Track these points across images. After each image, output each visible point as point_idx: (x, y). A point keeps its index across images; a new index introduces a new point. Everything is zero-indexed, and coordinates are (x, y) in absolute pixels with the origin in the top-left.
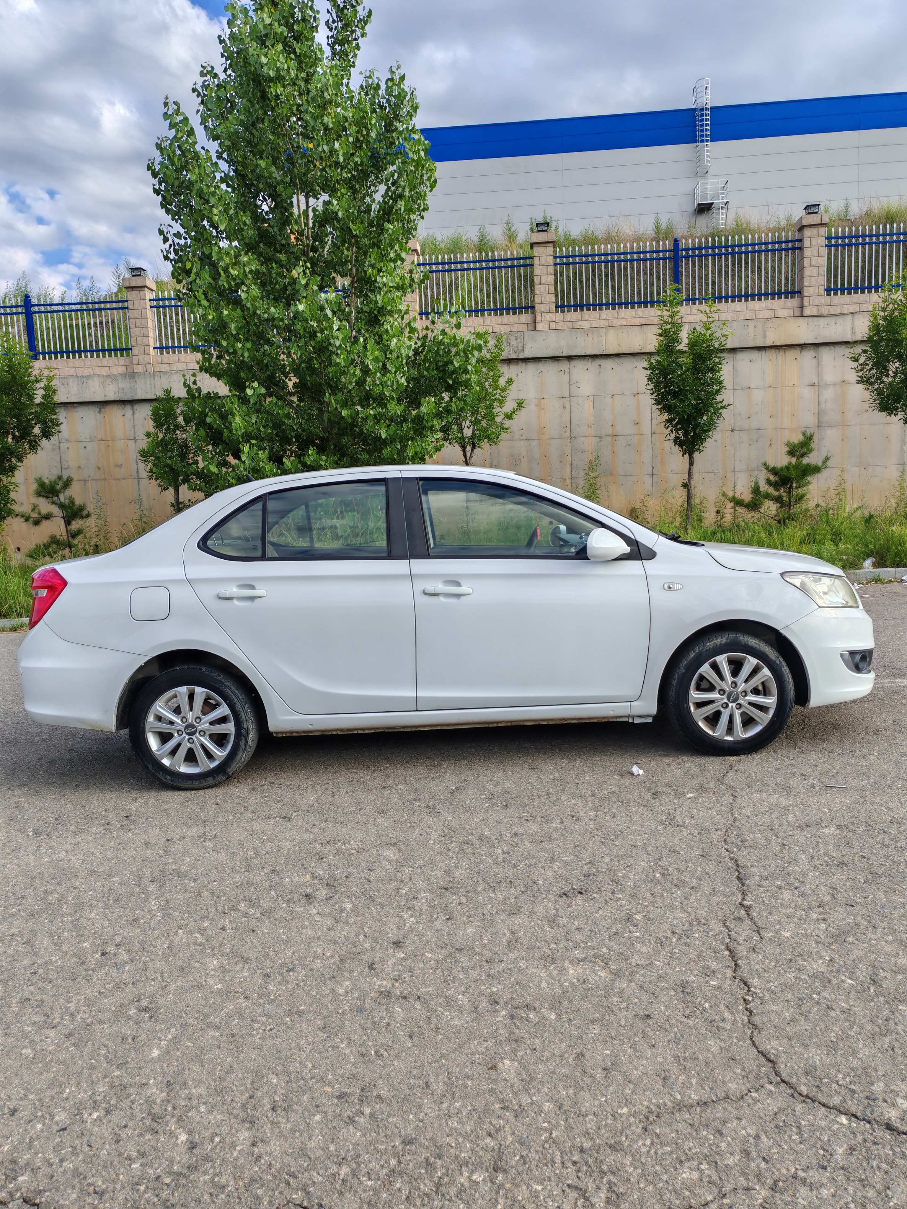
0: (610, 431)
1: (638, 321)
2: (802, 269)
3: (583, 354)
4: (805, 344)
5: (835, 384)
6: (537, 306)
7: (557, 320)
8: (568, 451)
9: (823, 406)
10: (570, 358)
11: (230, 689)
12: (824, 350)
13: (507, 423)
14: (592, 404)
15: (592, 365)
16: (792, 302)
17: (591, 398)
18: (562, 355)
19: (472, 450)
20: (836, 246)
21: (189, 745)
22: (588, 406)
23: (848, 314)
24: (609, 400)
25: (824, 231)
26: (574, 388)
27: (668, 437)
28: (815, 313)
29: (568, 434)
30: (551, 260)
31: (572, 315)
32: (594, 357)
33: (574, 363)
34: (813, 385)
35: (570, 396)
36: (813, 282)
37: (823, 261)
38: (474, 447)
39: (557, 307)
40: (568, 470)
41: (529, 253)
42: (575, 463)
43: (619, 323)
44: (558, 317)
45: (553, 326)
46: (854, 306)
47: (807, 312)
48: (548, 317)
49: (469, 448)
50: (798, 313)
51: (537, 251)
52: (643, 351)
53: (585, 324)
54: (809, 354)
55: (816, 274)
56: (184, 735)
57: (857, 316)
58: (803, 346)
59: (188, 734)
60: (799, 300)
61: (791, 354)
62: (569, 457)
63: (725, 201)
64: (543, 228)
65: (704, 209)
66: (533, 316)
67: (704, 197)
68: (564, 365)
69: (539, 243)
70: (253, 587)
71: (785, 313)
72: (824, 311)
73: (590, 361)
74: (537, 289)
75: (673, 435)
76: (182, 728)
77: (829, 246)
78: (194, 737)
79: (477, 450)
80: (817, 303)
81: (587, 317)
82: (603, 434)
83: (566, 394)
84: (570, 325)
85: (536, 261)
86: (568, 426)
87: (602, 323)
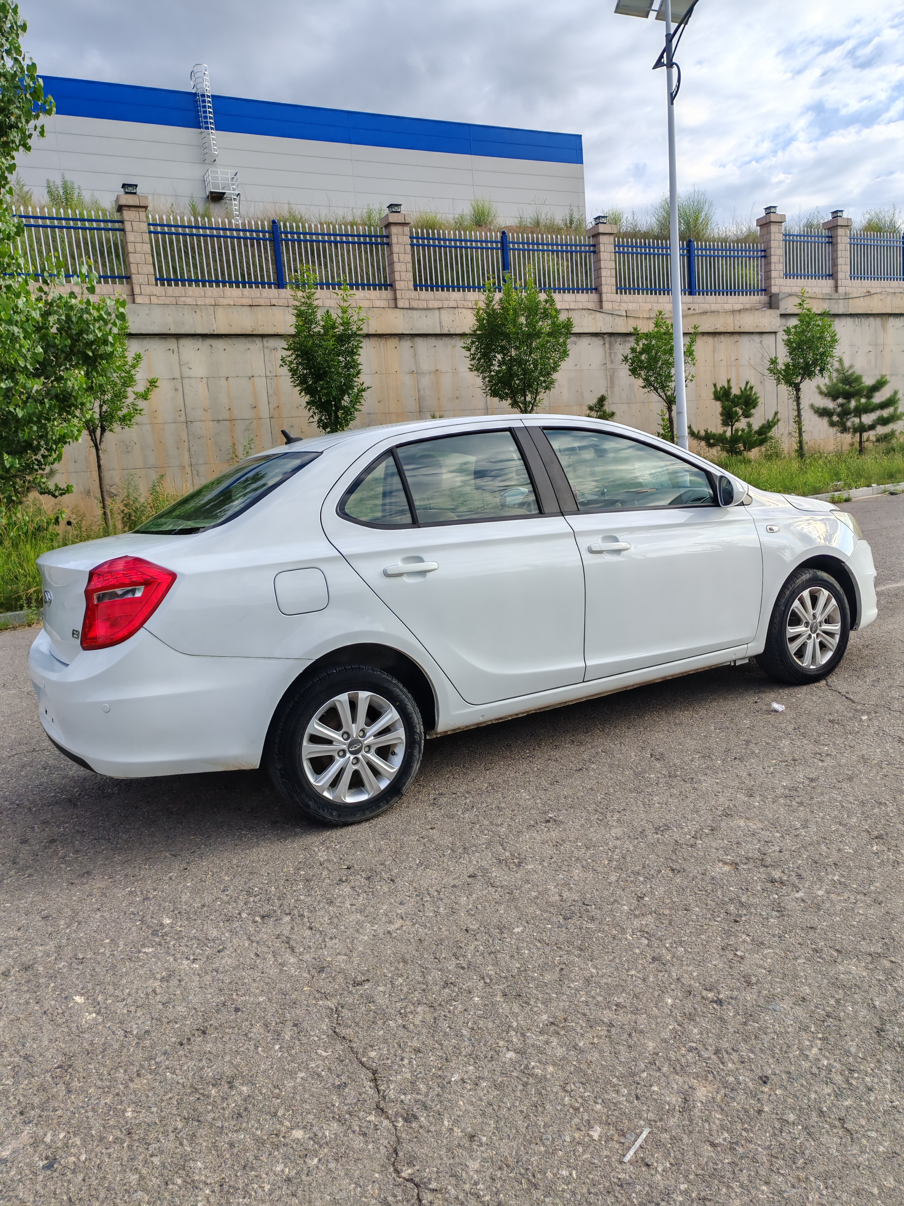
0: (227, 416)
1: (245, 301)
2: (392, 264)
3: (193, 332)
4: (403, 334)
5: (430, 373)
6: (134, 276)
7: (158, 294)
8: (185, 437)
9: (422, 392)
10: (178, 336)
11: (399, 688)
12: (419, 341)
13: (141, 404)
14: (206, 386)
15: (203, 345)
16: (386, 294)
17: (205, 380)
18: (169, 332)
19: (102, 434)
20: (418, 245)
21: (355, 767)
22: (201, 388)
23: (435, 309)
24: (223, 382)
25: (407, 229)
26: (185, 369)
27: (312, 420)
28: (407, 306)
29: (183, 419)
30: (144, 227)
31: (173, 290)
32: (204, 336)
33: (183, 342)
34: (413, 372)
35: (182, 378)
36: (403, 277)
37: (409, 258)
38: (103, 430)
39: (156, 280)
40: (186, 456)
41: (116, 216)
42: (193, 449)
43: (225, 302)
44: (159, 290)
45: (154, 300)
46: (438, 302)
47: (400, 304)
48: (147, 290)
49: (98, 432)
50: (392, 305)
51: (127, 215)
52: (255, 333)
53: (189, 301)
54: (406, 344)
55: (404, 269)
56: (348, 755)
57: (442, 311)
58: (401, 336)
59: (352, 753)
60: (393, 292)
61: (392, 343)
62: (186, 442)
63: (237, 192)
64: (130, 189)
65: (217, 197)
66: (129, 287)
67: (215, 185)
68: (172, 344)
69: (129, 206)
70: (420, 560)
71: (382, 304)
72: (414, 304)
73: (200, 340)
74: (132, 258)
75: (316, 418)
76: (344, 747)
77: (412, 245)
78: (359, 756)
79: (107, 434)
80: (408, 296)
81: (190, 293)
82: (221, 418)
83: (178, 375)
84: (173, 301)
85: (128, 226)
86: (183, 409)
87: (209, 301)
